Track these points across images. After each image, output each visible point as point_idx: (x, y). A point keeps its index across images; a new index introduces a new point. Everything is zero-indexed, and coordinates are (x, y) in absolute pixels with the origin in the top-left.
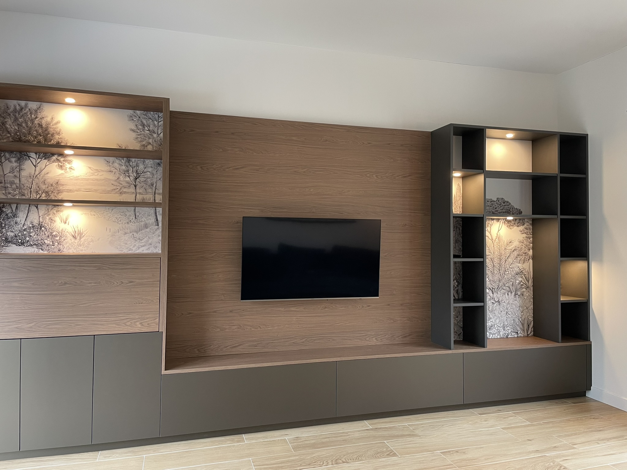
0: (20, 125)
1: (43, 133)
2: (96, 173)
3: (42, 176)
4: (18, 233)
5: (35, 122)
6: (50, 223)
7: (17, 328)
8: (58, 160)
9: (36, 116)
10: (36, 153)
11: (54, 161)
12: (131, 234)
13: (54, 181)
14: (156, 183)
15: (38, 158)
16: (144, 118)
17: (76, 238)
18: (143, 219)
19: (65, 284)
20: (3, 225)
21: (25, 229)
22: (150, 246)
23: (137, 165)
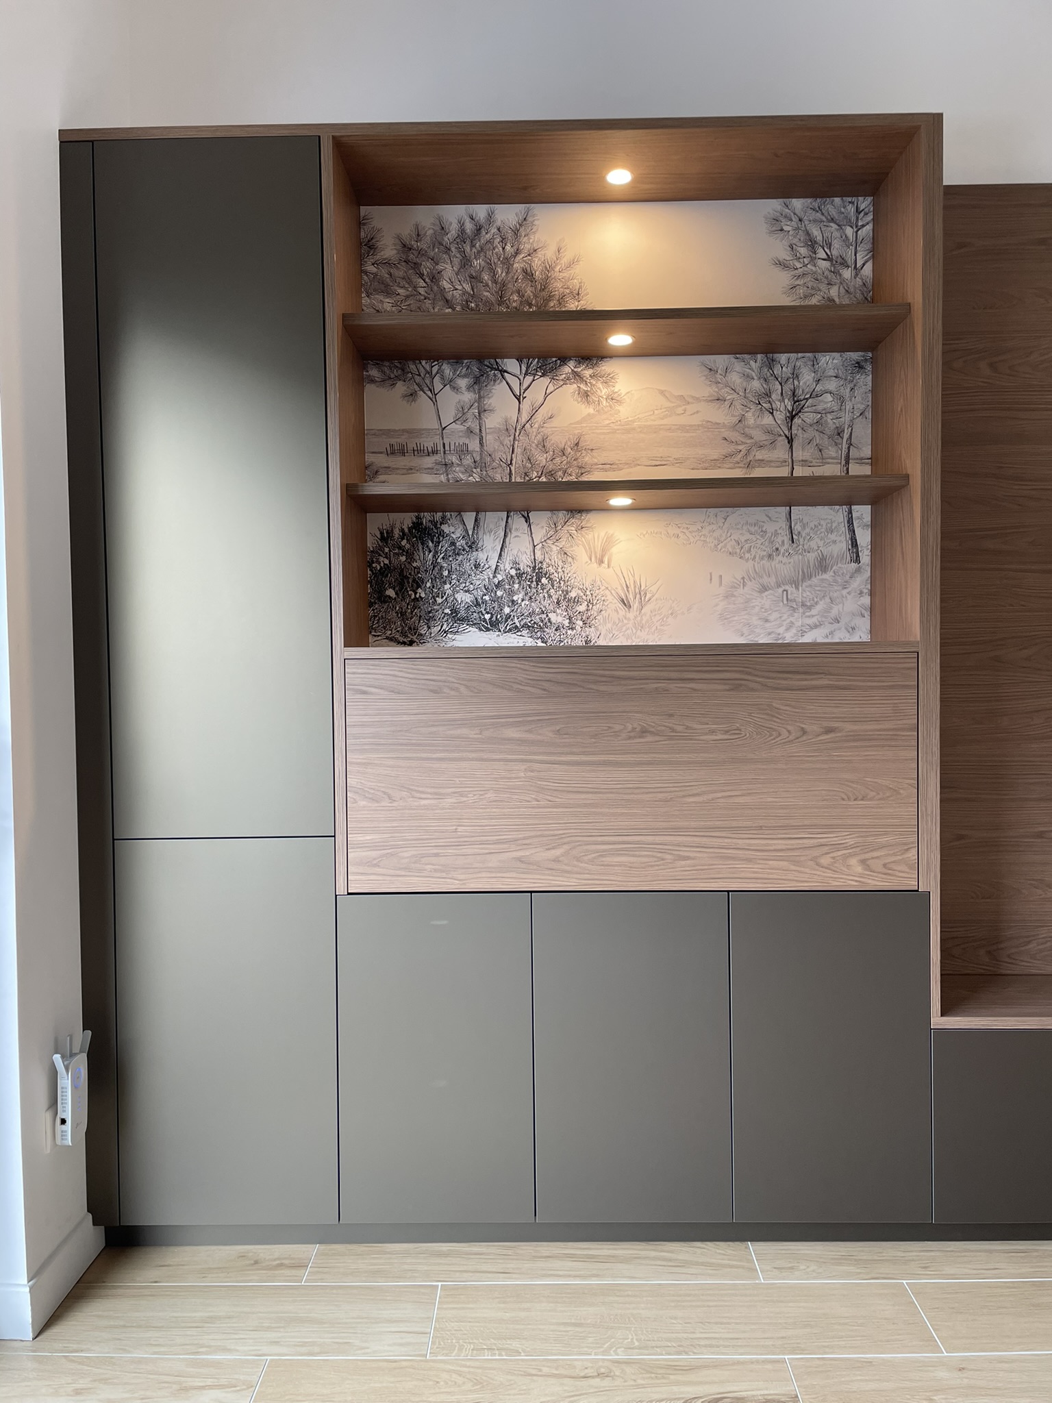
0: (475, 279)
1: (536, 296)
2: (680, 406)
3: (536, 426)
4: (483, 595)
5: (515, 265)
6: (560, 564)
7: (520, 860)
8: (576, 374)
9: (515, 247)
10: (520, 360)
11: (566, 381)
12: (780, 590)
13: (569, 438)
14: (851, 426)
15: (526, 374)
16: (815, 221)
17: (630, 607)
18: (813, 544)
19: (643, 732)
20: (446, 573)
21: (499, 582)
22: (836, 626)
23: (793, 374)
